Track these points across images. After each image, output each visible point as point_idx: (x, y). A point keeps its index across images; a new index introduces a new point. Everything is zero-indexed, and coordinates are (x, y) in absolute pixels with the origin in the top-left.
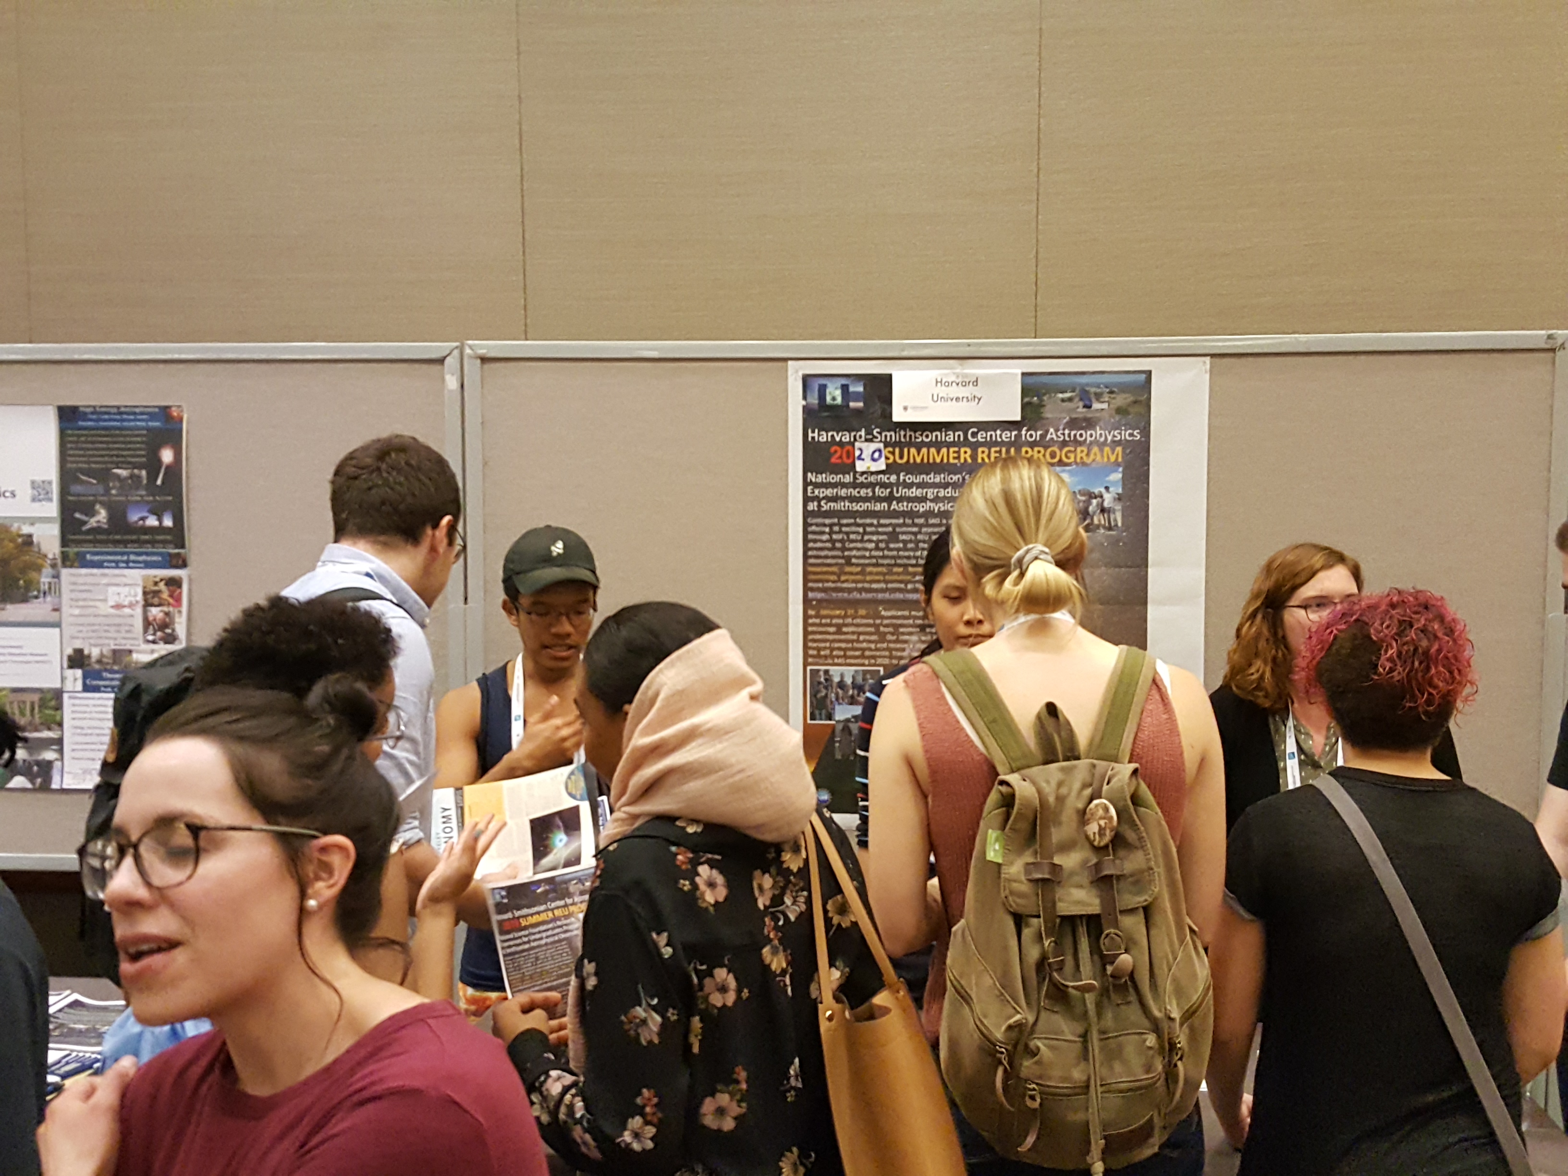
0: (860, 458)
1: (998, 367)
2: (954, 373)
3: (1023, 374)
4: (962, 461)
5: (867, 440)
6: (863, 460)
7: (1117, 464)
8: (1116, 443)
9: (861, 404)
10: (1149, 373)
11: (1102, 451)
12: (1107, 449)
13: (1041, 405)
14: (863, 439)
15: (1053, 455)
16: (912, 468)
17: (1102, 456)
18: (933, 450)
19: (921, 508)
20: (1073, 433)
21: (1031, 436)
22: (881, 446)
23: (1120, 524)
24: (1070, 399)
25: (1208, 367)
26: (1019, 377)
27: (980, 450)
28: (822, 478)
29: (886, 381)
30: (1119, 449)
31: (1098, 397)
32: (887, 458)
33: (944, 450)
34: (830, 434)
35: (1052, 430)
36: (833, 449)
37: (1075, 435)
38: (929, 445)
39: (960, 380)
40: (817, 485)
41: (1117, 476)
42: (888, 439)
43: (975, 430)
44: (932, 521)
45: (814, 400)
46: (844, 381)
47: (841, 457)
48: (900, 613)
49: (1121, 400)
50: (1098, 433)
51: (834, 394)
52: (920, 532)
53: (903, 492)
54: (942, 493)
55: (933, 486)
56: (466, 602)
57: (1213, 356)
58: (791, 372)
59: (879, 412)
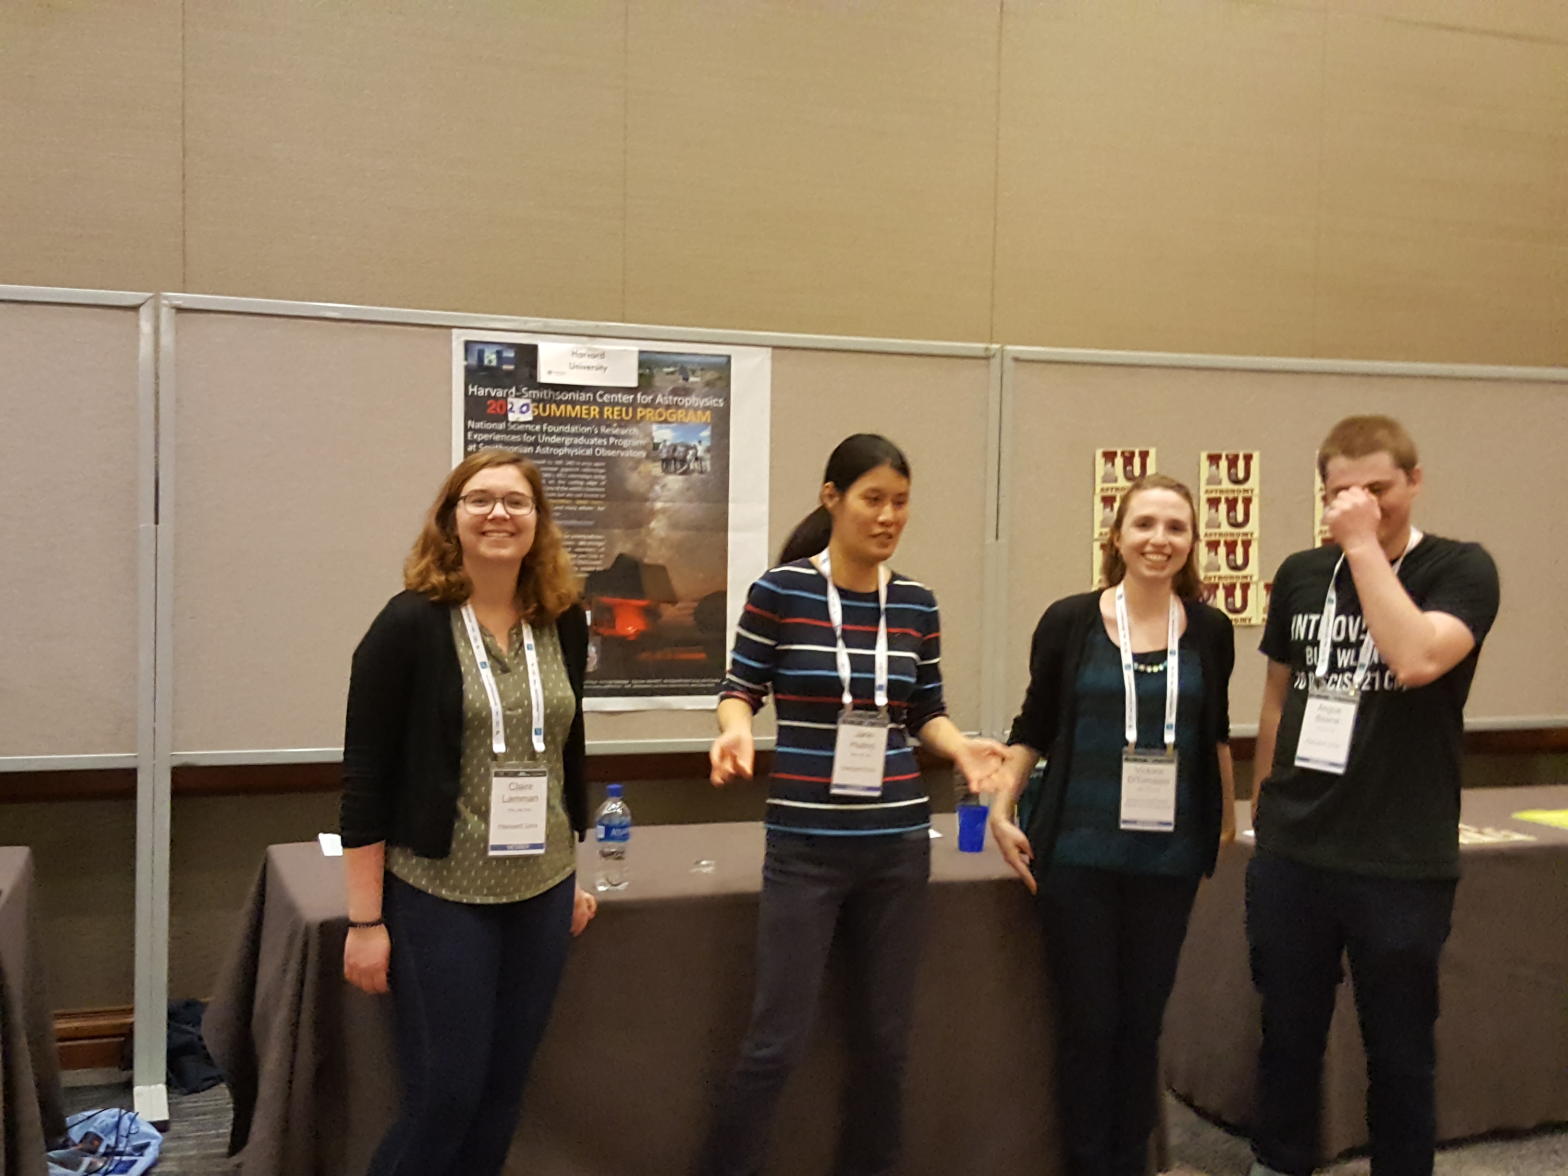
0: (511, 411)
1: (621, 345)
2: (586, 347)
3: (641, 352)
4: (592, 416)
5: (516, 396)
6: (514, 412)
7: (706, 424)
8: (706, 408)
9: (511, 367)
10: (729, 357)
11: (696, 414)
12: (700, 412)
13: (651, 376)
14: (514, 395)
15: (660, 415)
16: (552, 420)
17: (696, 418)
18: (569, 407)
19: (560, 452)
20: (675, 399)
21: (644, 399)
22: (528, 401)
23: (709, 470)
24: (672, 373)
25: (770, 355)
26: (637, 353)
27: (606, 409)
28: (480, 425)
29: (534, 349)
30: (708, 413)
31: (694, 372)
32: (534, 412)
33: (578, 407)
34: (487, 390)
35: (660, 396)
36: (489, 402)
37: (677, 402)
38: (567, 402)
39: (590, 353)
40: (475, 431)
41: (706, 433)
42: (534, 396)
43: (602, 392)
44: (570, 463)
45: (473, 361)
46: (499, 348)
47: (495, 409)
49: (710, 375)
50: (692, 400)
51: (490, 358)
52: (559, 472)
53: (545, 439)
54: (577, 441)
55: (569, 435)
56: (157, 522)
57: (775, 347)
58: (454, 337)
59: (527, 374)
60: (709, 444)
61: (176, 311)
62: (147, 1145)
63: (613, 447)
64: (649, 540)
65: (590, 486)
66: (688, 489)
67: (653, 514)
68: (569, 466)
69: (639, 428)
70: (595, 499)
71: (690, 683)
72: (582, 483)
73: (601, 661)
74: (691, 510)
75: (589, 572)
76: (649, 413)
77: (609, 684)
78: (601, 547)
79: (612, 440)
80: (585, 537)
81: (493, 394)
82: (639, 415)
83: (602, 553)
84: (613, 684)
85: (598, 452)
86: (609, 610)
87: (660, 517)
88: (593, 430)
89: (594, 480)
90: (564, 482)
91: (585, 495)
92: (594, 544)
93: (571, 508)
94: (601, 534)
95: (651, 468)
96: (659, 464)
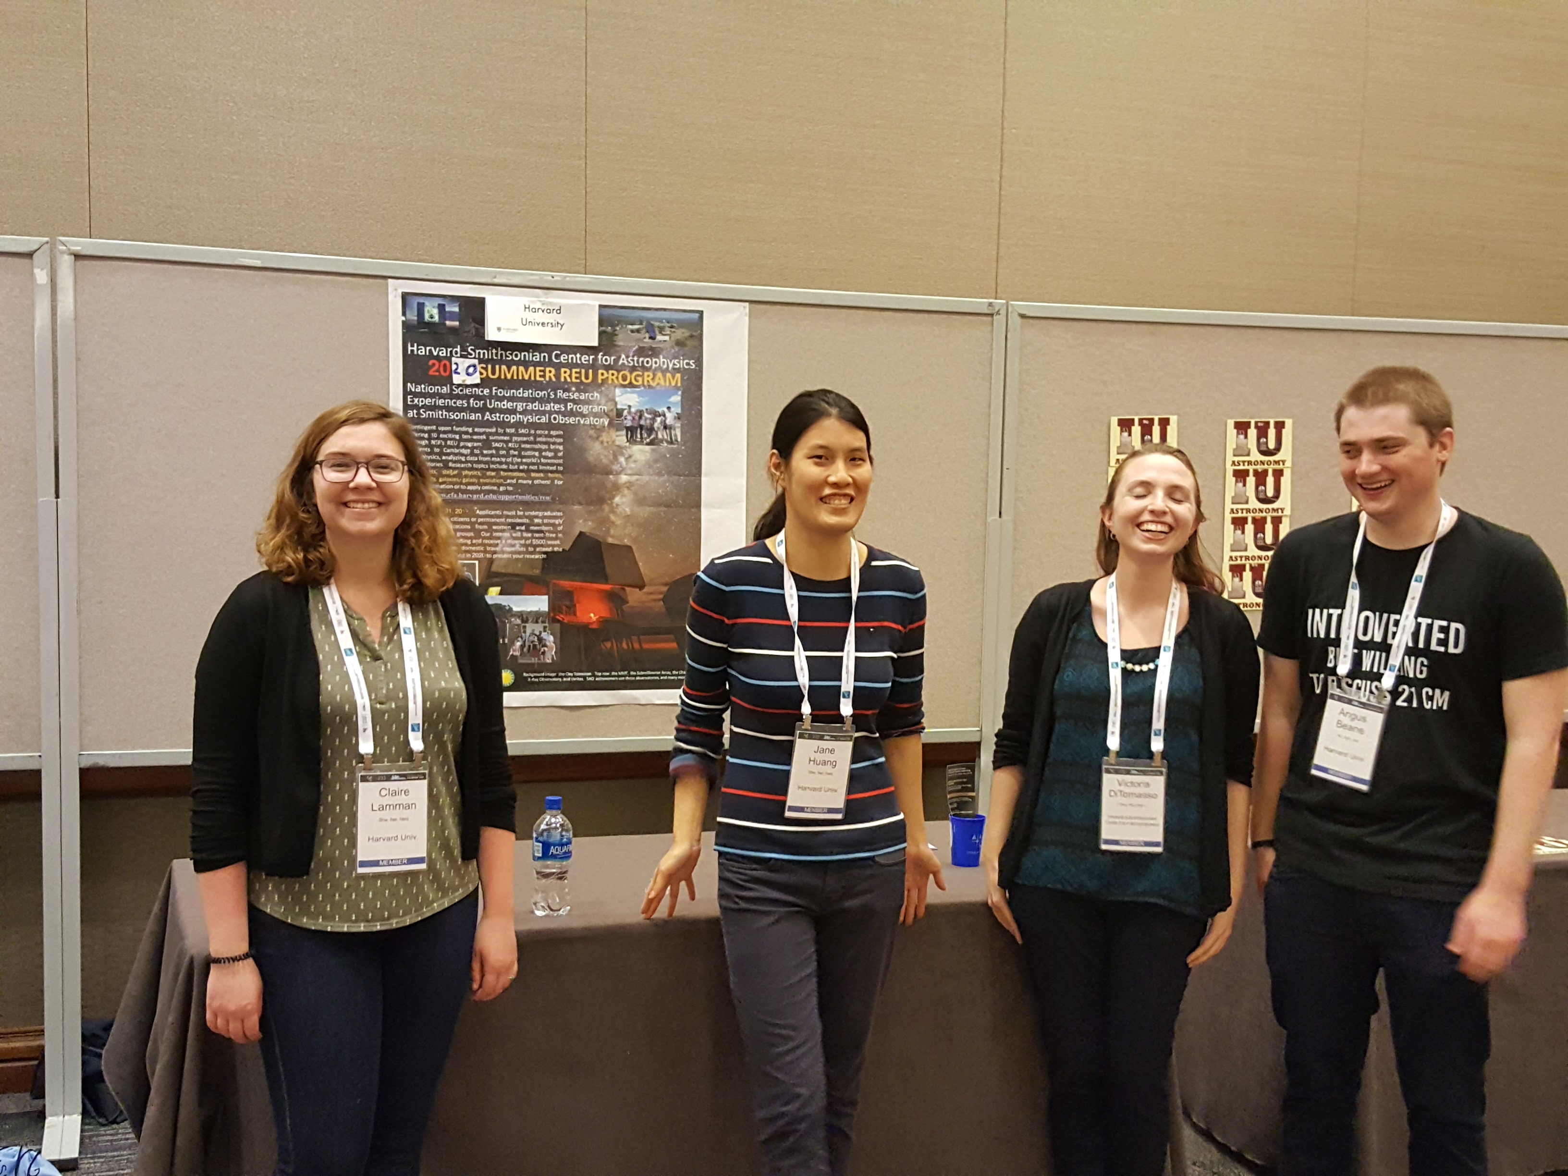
0: (456, 373)
1: (580, 298)
2: (540, 301)
3: (601, 306)
4: (547, 379)
5: (462, 356)
6: (459, 374)
7: (677, 388)
8: (677, 370)
9: (457, 323)
10: (701, 313)
11: (665, 376)
12: (669, 375)
13: (614, 334)
14: (459, 355)
15: (624, 378)
16: (503, 383)
17: (665, 381)
18: (521, 368)
19: (512, 419)
20: (641, 359)
21: (606, 360)
22: (476, 362)
23: (679, 440)
24: (638, 331)
25: (747, 310)
26: (597, 308)
27: (563, 370)
28: (421, 388)
29: (480, 303)
30: (678, 376)
31: (661, 330)
32: (481, 374)
33: (531, 369)
34: (428, 348)
35: (623, 356)
36: (431, 363)
37: (643, 362)
38: (518, 363)
39: (545, 307)
40: (416, 395)
41: (677, 398)
42: (482, 357)
43: (559, 352)
44: (523, 431)
45: (413, 316)
46: (441, 301)
47: (438, 371)
48: (493, 513)
49: (680, 334)
50: (661, 361)
51: (432, 312)
52: (510, 441)
53: (495, 404)
54: (530, 407)
55: (522, 400)
56: (57, 497)
57: (751, 302)
58: (390, 289)
59: (474, 331)
60: (679, 411)
61: (73, 257)
63: (572, 414)
64: (612, 517)
65: (546, 457)
66: (656, 461)
67: (617, 488)
68: (522, 435)
69: (601, 393)
70: (552, 472)
71: (659, 676)
72: (537, 454)
73: (561, 650)
74: (660, 484)
75: (545, 553)
76: (610, 375)
77: (569, 677)
78: (560, 525)
79: (570, 405)
80: (540, 514)
81: (435, 354)
82: (600, 377)
83: (560, 532)
84: (574, 676)
85: (555, 419)
86: (569, 594)
87: (626, 491)
88: (549, 395)
89: (550, 450)
90: (516, 453)
91: (541, 468)
92: (552, 521)
93: (525, 482)
94: (559, 511)
95: (614, 437)
96: (624, 432)
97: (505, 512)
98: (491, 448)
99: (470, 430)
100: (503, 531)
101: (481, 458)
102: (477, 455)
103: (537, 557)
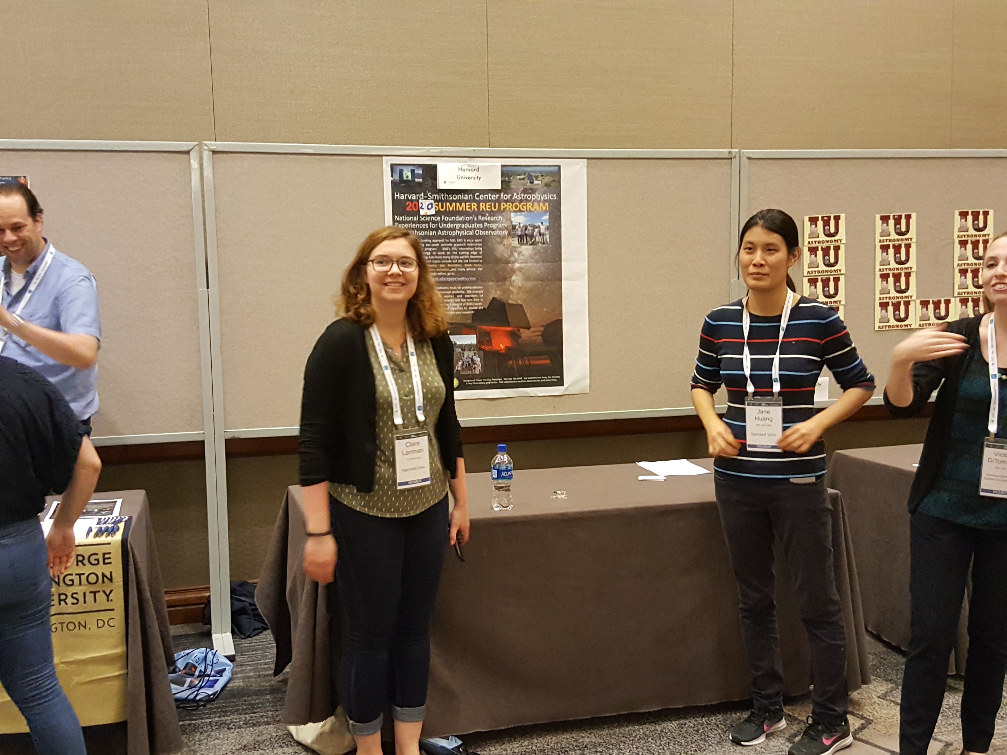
0: (421, 208)
1: (490, 162)
2: (467, 165)
3: (502, 166)
4: (473, 209)
5: (424, 199)
6: (423, 209)
7: (546, 211)
8: (545, 201)
9: (421, 180)
10: (559, 167)
11: (539, 205)
12: (541, 204)
13: (509, 182)
15: (516, 207)
16: (448, 213)
17: (539, 207)
18: (458, 204)
19: (453, 234)
20: (525, 196)
21: (506, 197)
22: (432, 201)
23: (548, 241)
24: (523, 179)
25: (586, 163)
26: (500, 167)
27: (481, 204)
28: (401, 219)
29: (434, 168)
30: (547, 204)
31: (537, 177)
32: (435, 208)
33: (463, 204)
34: (406, 195)
35: (515, 194)
36: (407, 204)
38: (456, 201)
39: (470, 168)
40: (400, 222)
41: (546, 217)
42: (435, 198)
43: (478, 194)
44: (459, 240)
45: (397, 177)
46: (412, 168)
47: (411, 208)
48: (444, 288)
49: (547, 179)
50: (537, 196)
51: (407, 174)
52: (453, 246)
53: (443, 225)
54: (463, 226)
55: (459, 222)
56: (208, 288)
57: (588, 158)
58: (384, 162)
59: (430, 184)
60: (548, 224)
61: (211, 153)
62: (225, 670)
63: (487, 229)
64: (511, 288)
65: (473, 255)
66: (535, 254)
67: (513, 271)
68: (459, 243)
69: (503, 216)
70: (476, 263)
71: (541, 379)
72: (468, 253)
73: (484, 367)
74: (538, 268)
75: (473, 310)
76: (508, 206)
77: (489, 382)
78: (481, 294)
79: (486, 224)
80: (470, 288)
82: (502, 207)
83: (482, 298)
84: (492, 381)
85: (477, 232)
86: (488, 334)
87: (518, 273)
88: (474, 219)
89: (475, 251)
90: (456, 253)
91: (470, 261)
92: (477, 292)
93: (461, 270)
94: (481, 286)
95: (511, 242)
96: (517, 238)
97: (451, 288)
98: (442, 251)
99: (430, 241)
100: (450, 298)
101: (436, 257)
102: (434, 255)
103: (469, 312)
